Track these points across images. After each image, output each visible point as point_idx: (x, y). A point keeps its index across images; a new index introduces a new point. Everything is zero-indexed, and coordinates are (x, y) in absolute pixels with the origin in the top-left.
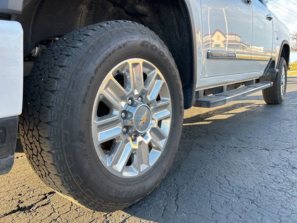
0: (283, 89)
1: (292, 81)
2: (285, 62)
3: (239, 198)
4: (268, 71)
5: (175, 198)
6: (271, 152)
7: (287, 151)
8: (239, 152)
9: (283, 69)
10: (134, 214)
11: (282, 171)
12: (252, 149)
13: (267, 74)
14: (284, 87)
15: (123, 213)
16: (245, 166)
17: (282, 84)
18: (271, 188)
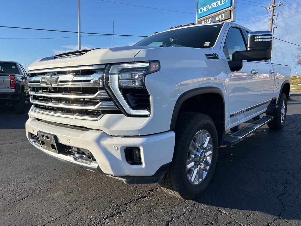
0: (283, 118)
1: (297, 101)
2: (285, 96)
3: (246, 197)
4: (270, 107)
5: (215, 196)
6: (266, 172)
7: (276, 172)
8: (247, 171)
9: (284, 102)
10: (198, 201)
11: (270, 184)
12: (255, 169)
13: (270, 110)
14: (284, 116)
15: (192, 201)
16: (250, 180)
17: (282, 114)
18: (263, 193)
